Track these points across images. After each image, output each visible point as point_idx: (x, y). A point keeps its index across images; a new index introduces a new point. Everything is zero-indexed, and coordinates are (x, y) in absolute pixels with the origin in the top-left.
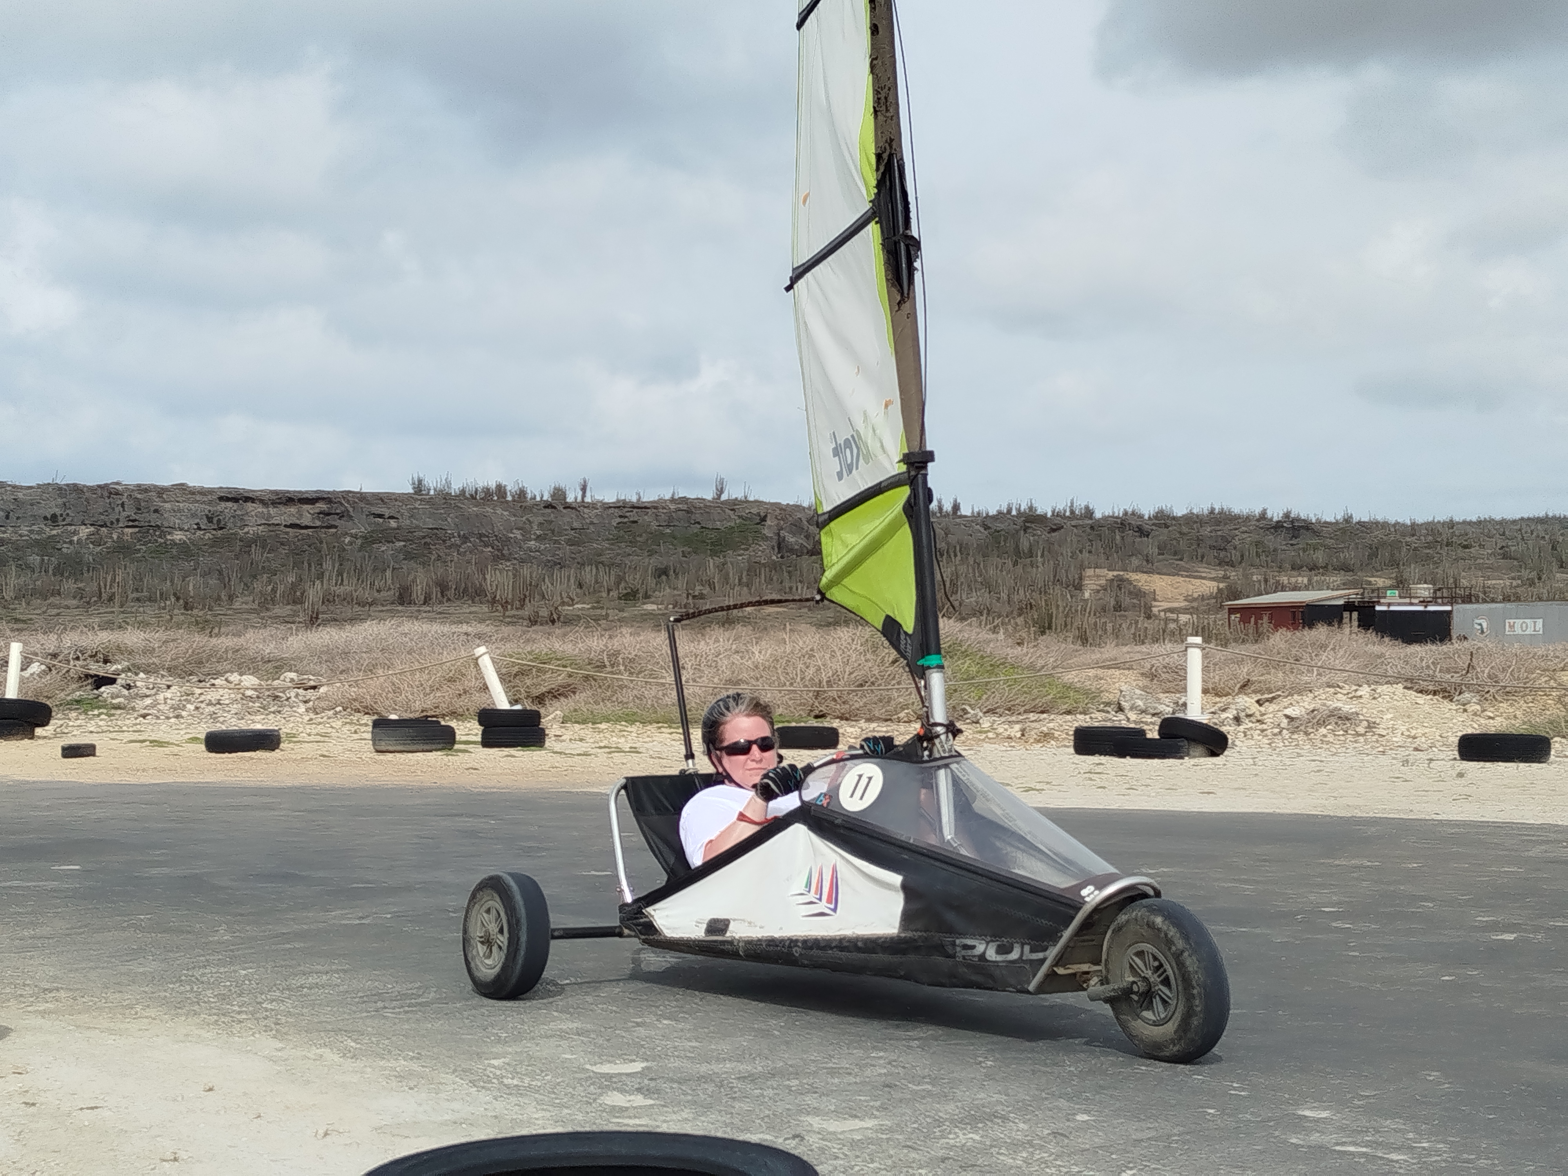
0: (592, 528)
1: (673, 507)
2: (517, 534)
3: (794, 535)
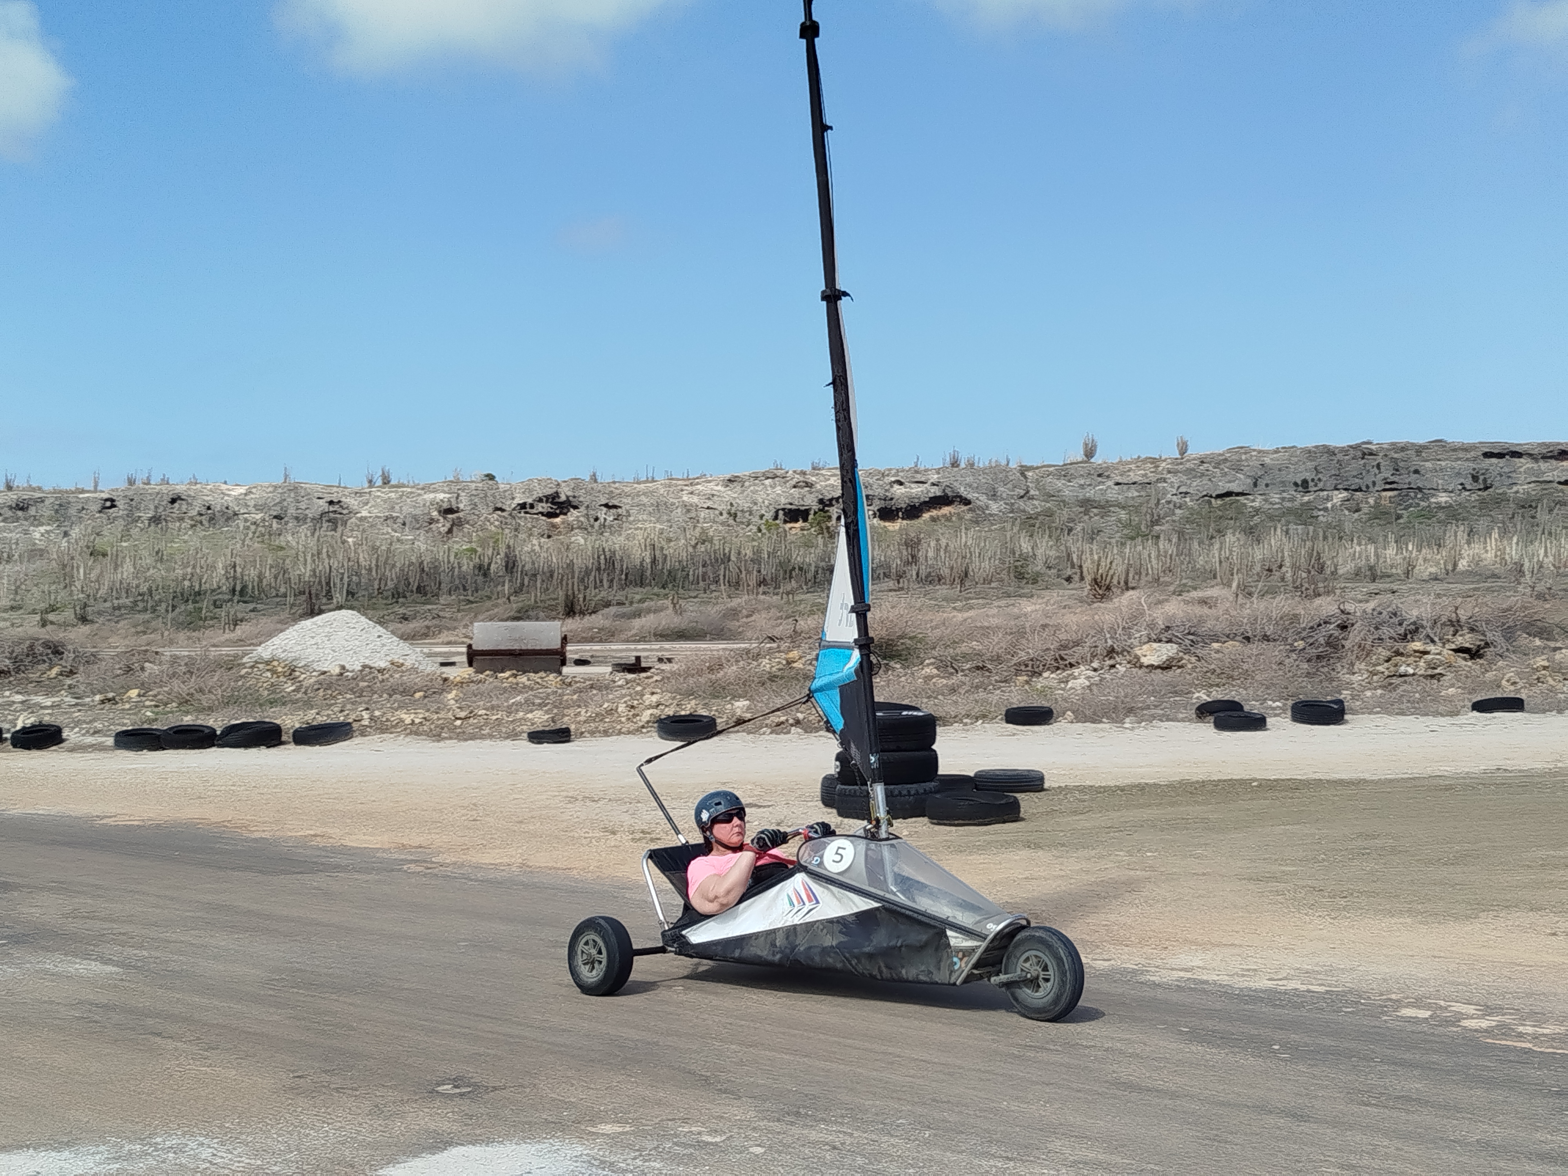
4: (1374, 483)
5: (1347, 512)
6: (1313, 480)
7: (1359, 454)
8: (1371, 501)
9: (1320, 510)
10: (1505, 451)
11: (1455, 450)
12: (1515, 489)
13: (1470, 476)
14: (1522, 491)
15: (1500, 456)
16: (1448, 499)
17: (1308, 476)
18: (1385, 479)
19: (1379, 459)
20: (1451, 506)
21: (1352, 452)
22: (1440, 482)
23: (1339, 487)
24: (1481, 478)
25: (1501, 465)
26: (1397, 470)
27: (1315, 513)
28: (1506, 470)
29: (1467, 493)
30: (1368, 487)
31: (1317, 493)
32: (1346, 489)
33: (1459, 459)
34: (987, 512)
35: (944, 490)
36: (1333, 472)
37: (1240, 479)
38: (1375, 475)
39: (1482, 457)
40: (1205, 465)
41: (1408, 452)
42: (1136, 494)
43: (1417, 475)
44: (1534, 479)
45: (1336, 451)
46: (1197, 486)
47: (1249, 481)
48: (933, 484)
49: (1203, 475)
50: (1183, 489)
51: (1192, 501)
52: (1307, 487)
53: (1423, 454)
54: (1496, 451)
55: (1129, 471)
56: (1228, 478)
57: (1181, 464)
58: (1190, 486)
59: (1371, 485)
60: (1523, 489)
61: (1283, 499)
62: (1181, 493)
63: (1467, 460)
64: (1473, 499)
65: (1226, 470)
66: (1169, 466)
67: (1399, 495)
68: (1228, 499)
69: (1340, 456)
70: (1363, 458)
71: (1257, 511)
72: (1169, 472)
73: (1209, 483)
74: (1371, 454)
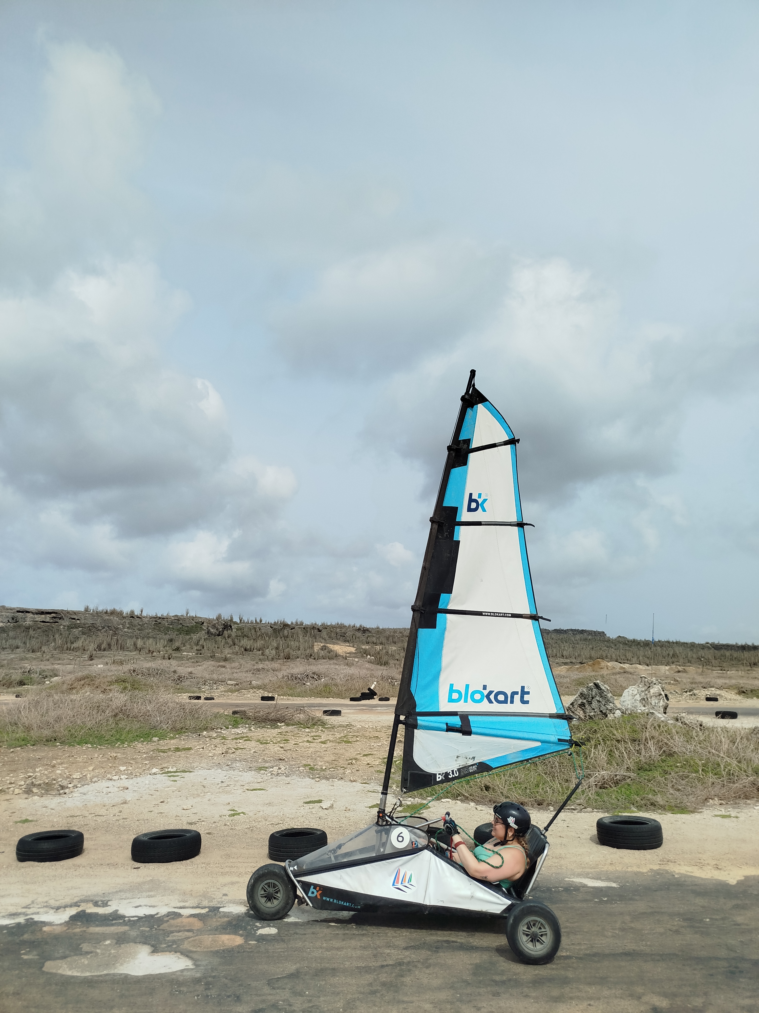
0: (146, 625)
1: (173, 618)
2: (121, 626)
3: (213, 628)
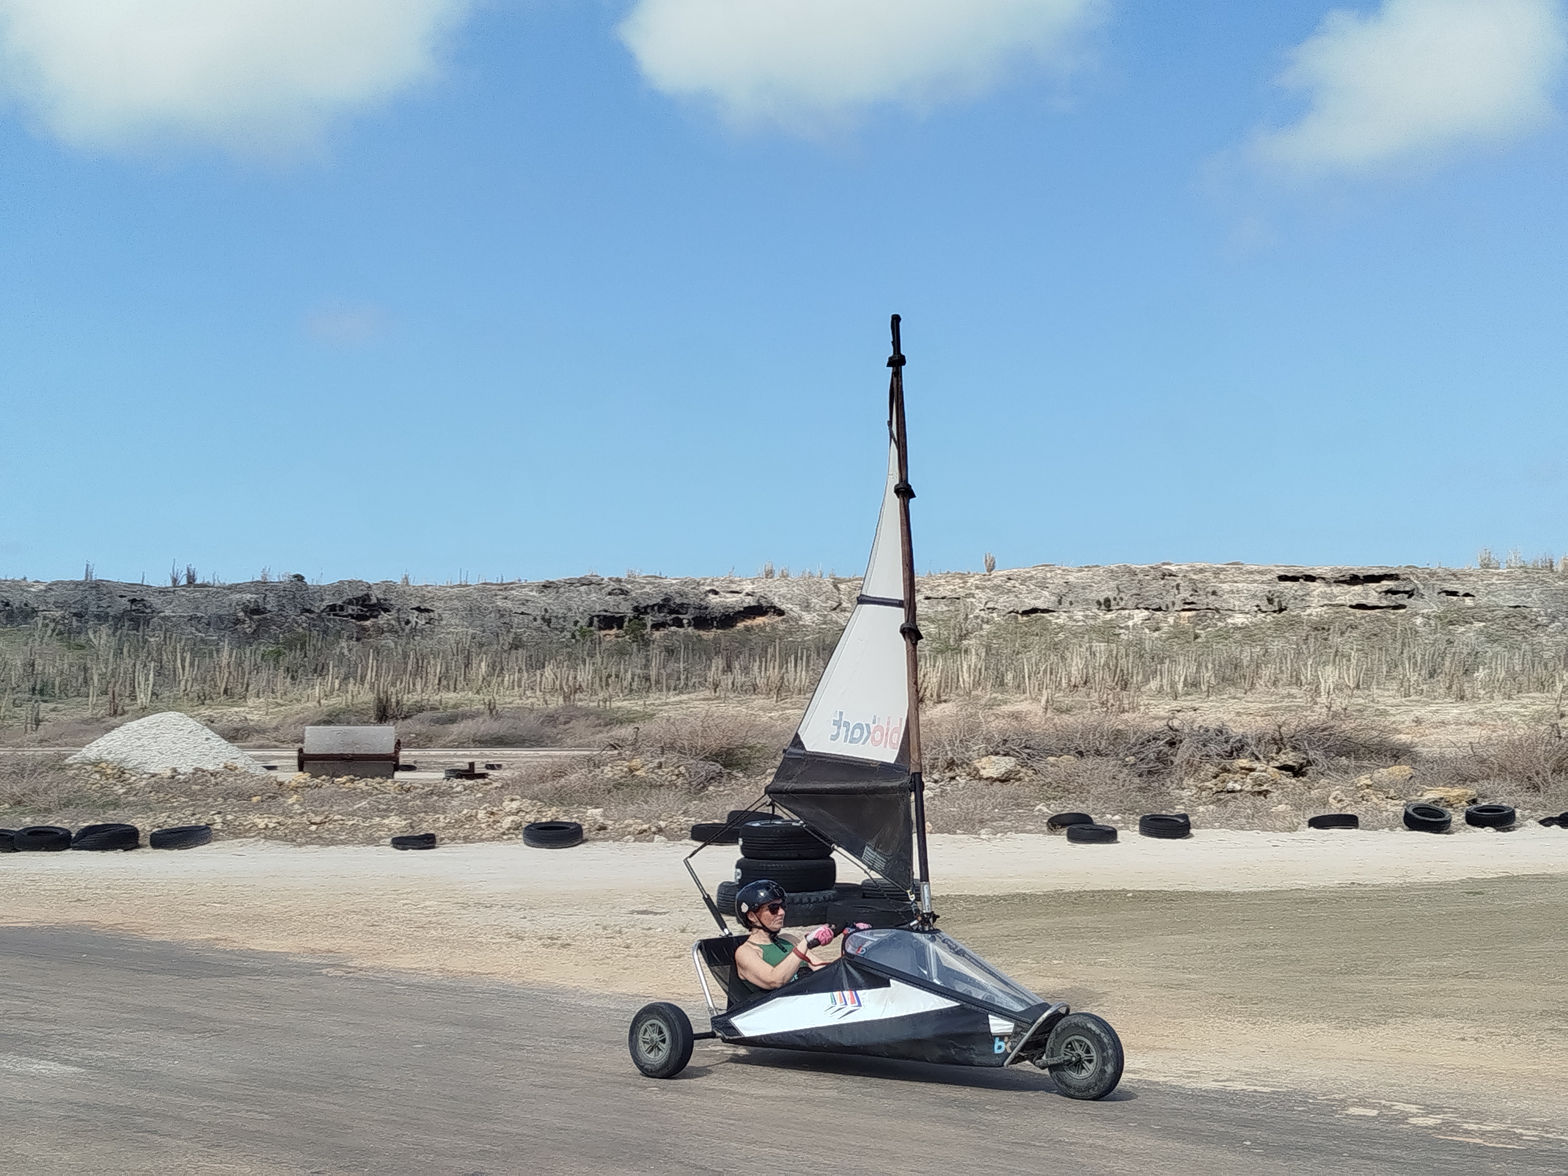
4: (1174, 604)
5: (1147, 631)
6: (1115, 599)
7: (1159, 574)
8: (1171, 620)
9: (1121, 628)
10: (1299, 575)
11: (1251, 573)
12: (1308, 611)
13: (1265, 598)
14: (1314, 613)
15: (1294, 579)
16: (1245, 620)
17: (1110, 594)
18: (1184, 600)
19: (1179, 580)
20: (1247, 626)
21: (1152, 572)
22: (1237, 603)
23: (1140, 606)
24: (1276, 600)
25: (1295, 588)
26: (1196, 591)
27: (1117, 631)
28: (1300, 593)
29: (1263, 615)
30: (1167, 607)
31: (1119, 612)
32: (1147, 609)
33: (1255, 581)
34: (801, 623)
35: (758, 600)
36: (1134, 591)
37: (1046, 597)
38: (1175, 595)
39: (1277, 580)
40: (1013, 582)
41: (1207, 574)
42: (946, 608)
43: (1214, 597)
44: (1326, 602)
45: (1138, 571)
46: (1004, 602)
47: (1053, 598)
48: (748, 594)
49: (1010, 591)
50: (990, 605)
51: (999, 616)
52: (1110, 606)
53: (1221, 576)
54: (1290, 575)
55: (939, 586)
56: (1034, 594)
57: (989, 580)
58: (997, 602)
59: (1170, 605)
60: (1315, 611)
61: (1086, 616)
62: (988, 609)
63: (1263, 582)
64: (1268, 621)
65: (1032, 587)
66: (977, 582)
67: (1197, 616)
68: (1034, 615)
69: (1141, 576)
70: (1163, 579)
71: (1062, 627)
72: (977, 588)
73: (1016, 599)
74: (1171, 575)
